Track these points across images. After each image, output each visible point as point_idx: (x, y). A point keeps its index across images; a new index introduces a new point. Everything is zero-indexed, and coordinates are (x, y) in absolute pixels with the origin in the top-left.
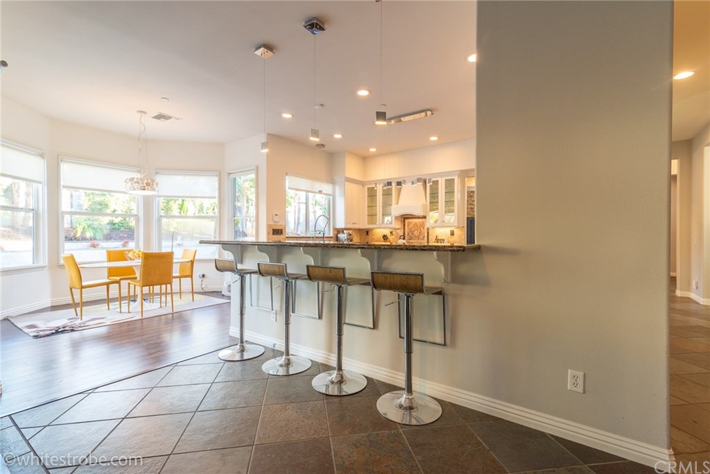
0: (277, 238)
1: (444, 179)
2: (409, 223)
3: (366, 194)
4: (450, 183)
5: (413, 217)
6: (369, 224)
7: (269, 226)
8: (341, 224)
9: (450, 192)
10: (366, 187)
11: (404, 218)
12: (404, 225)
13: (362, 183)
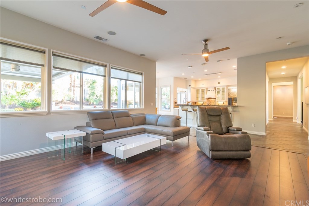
0: (176, 104)
1: (221, 88)
2: (210, 100)
3: (196, 92)
4: (223, 89)
5: (211, 98)
6: (197, 100)
7: (174, 101)
8: (189, 100)
9: (223, 91)
10: (196, 89)
11: (208, 99)
12: (208, 101)
13: (195, 88)
